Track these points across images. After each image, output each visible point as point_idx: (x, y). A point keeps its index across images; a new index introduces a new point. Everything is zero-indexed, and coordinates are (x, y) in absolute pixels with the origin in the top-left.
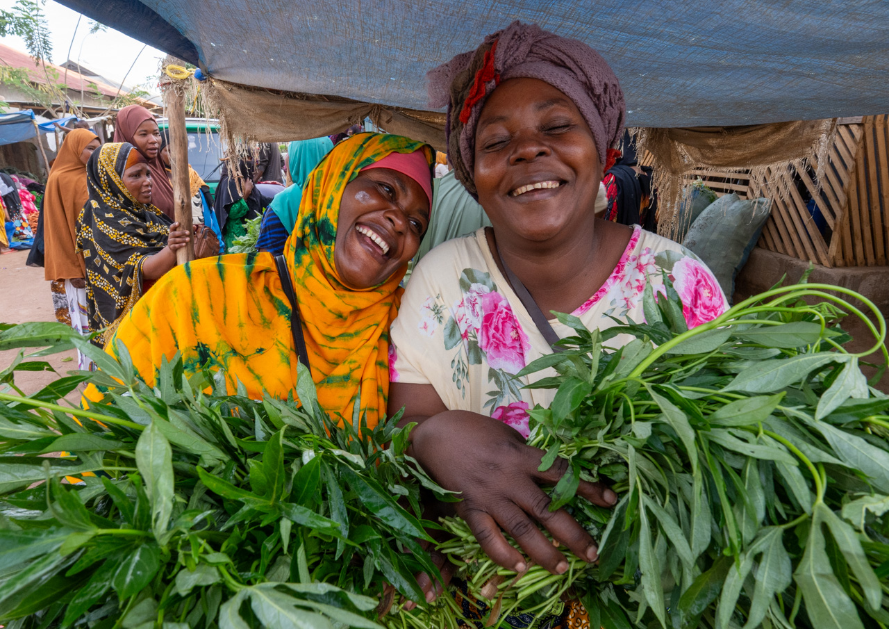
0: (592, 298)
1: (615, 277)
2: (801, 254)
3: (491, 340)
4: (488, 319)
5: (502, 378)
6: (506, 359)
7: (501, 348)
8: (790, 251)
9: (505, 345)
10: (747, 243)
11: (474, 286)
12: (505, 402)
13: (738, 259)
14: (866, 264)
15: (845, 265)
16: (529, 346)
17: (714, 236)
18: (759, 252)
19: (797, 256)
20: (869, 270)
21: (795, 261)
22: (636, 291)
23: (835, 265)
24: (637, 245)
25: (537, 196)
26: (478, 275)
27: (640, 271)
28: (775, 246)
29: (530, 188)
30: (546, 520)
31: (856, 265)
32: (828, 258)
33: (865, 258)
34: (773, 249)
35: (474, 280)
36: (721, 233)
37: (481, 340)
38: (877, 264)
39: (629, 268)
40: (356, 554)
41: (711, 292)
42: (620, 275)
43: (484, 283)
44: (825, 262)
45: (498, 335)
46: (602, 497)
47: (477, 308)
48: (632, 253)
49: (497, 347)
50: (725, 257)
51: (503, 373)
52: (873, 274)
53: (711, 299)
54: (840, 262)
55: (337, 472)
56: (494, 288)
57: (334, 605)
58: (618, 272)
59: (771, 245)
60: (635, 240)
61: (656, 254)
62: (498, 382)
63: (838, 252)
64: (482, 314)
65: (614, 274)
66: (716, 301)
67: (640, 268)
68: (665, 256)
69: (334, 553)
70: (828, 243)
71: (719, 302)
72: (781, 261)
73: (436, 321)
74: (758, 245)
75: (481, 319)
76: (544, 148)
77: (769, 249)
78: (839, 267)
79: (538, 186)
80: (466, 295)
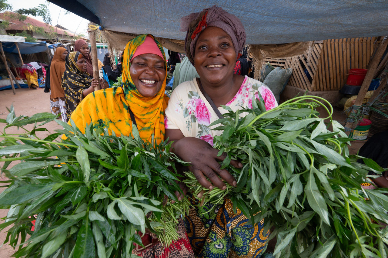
0: (232, 100)
1: (239, 93)
2: (302, 87)
3: (199, 115)
4: (198, 107)
5: (202, 127)
6: (204, 121)
7: (202, 117)
8: (298, 86)
9: (203, 116)
10: (284, 83)
11: (193, 97)
12: (203, 135)
13: (281, 89)
14: (324, 90)
15: (317, 91)
16: (211, 116)
17: (273, 81)
18: (288, 86)
19: (301, 87)
20: (325, 92)
21: (300, 89)
22: (246, 97)
23: (313, 91)
24: (246, 82)
25: (215, 69)
26: (194, 93)
27: (247, 90)
28: (293, 84)
29: (213, 66)
30: (220, 172)
31: (320, 90)
32: (311, 88)
33: (323, 88)
34: (293, 85)
35: (193, 95)
36: (275, 80)
37: (196, 115)
38: (327, 90)
39: (243, 90)
40: (154, 186)
41: (271, 97)
42: (241, 92)
43: (196, 96)
44: (310, 90)
45: (201, 113)
46: (238, 165)
47: (194, 104)
48: (244, 85)
49: (201, 117)
50: (277, 88)
51: (203, 125)
52: (326, 93)
53: (270, 99)
54: (315, 90)
55: (147, 159)
56: (200, 97)
57: (146, 204)
58: (240, 91)
59: (292, 84)
60: (246, 80)
61: (252, 85)
62: (201, 128)
63: (314, 86)
64: (196, 106)
65: (239, 92)
66: (272, 100)
67: (247, 89)
68: (255, 85)
69: (147, 186)
70: (311, 83)
71: (273, 101)
72: (296, 89)
73: (181, 108)
74: (288, 84)
75: (195, 108)
76: (220, 53)
77: (291, 85)
78: (315, 91)
79: (216, 66)
80: (190, 100)
